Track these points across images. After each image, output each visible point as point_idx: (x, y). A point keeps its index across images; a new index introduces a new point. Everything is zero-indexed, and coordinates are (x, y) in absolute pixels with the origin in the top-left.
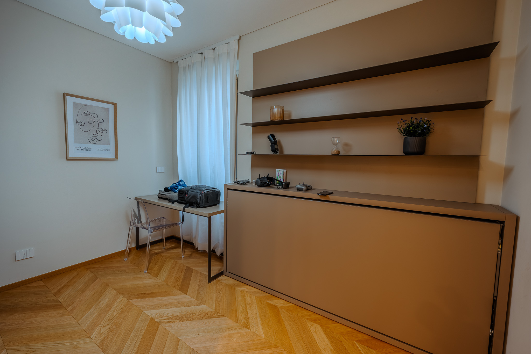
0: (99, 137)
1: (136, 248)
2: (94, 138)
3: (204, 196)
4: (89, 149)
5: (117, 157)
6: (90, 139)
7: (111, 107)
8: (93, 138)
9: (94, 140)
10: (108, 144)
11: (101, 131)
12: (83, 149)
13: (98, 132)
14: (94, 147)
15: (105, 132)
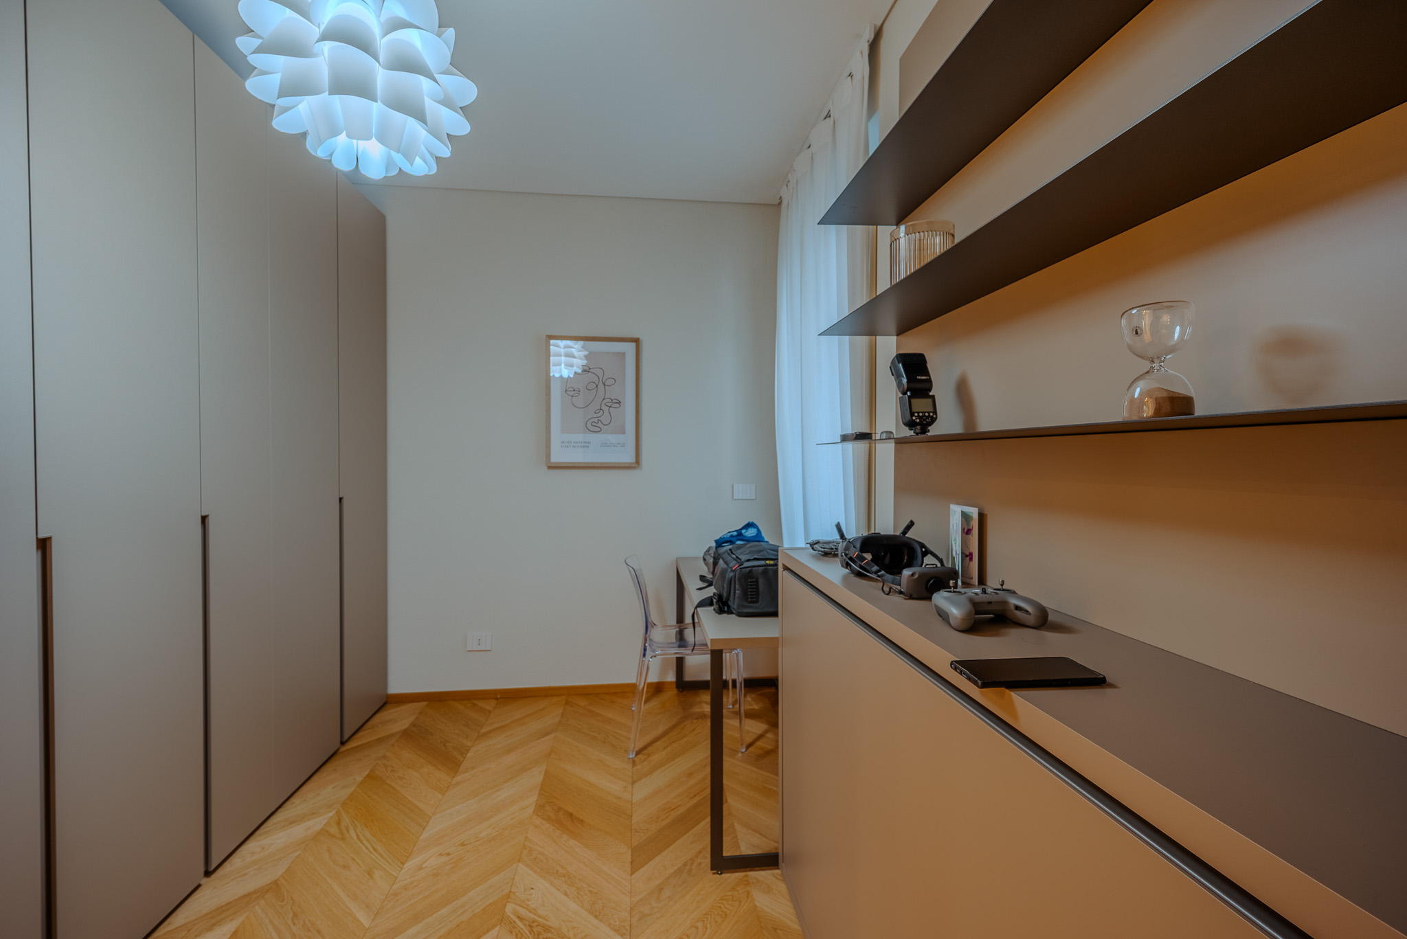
0: (605, 419)
1: (674, 686)
2: (596, 420)
3: (739, 579)
4: (586, 445)
5: (638, 461)
6: (589, 423)
7: (629, 348)
8: (593, 420)
9: (594, 426)
10: (623, 432)
11: (610, 404)
12: (574, 444)
13: (604, 407)
14: (596, 439)
15: (617, 405)
